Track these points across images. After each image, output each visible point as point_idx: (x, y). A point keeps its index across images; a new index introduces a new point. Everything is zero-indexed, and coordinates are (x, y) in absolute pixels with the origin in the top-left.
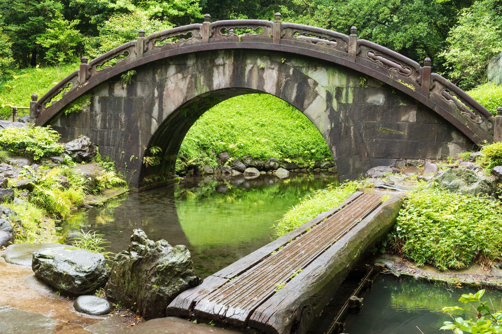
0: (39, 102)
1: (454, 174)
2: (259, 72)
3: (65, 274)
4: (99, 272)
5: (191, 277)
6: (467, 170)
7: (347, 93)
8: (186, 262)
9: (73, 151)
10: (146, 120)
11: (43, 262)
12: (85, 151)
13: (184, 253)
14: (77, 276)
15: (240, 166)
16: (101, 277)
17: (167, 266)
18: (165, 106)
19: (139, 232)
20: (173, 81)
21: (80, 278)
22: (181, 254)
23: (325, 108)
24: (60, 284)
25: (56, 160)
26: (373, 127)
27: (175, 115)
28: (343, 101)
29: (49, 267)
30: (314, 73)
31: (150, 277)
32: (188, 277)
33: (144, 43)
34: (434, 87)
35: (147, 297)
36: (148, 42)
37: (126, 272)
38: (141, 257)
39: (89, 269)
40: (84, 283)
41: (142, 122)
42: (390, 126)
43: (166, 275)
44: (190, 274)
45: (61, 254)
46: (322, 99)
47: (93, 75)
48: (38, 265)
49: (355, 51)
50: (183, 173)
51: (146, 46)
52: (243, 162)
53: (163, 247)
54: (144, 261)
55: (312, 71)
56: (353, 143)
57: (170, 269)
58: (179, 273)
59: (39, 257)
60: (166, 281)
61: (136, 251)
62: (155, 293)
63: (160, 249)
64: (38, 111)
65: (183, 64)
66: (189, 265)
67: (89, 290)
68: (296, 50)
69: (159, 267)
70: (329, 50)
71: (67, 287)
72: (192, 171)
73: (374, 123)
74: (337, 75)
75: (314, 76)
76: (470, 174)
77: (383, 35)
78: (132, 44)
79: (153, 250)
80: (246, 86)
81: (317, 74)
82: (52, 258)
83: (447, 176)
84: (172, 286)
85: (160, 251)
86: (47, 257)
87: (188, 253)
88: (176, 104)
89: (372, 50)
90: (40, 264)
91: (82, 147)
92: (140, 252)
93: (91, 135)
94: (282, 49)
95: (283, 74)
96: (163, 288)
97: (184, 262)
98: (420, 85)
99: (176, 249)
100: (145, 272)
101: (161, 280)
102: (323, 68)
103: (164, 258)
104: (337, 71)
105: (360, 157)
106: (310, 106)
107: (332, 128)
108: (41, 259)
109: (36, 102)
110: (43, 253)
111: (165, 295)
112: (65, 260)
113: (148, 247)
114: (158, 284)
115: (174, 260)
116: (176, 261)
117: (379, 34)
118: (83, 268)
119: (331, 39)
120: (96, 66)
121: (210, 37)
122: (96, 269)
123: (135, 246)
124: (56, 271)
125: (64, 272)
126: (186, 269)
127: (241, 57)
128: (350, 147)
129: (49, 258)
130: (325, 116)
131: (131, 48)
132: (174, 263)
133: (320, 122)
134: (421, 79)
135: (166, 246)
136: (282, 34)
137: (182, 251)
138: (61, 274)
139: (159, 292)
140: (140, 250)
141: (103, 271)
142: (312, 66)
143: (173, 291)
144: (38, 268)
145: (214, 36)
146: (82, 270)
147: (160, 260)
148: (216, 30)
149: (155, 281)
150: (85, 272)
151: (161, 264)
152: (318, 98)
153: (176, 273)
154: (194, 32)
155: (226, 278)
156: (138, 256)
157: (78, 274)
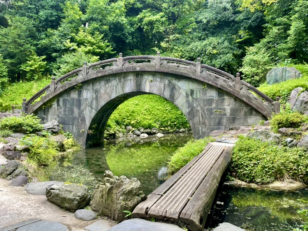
0: (27, 102)
1: (258, 133)
2: (149, 83)
3: (68, 198)
4: (86, 195)
5: (142, 195)
6: (265, 130)
7: (196, 92)
8: (139, 187)
9: (48, 129)
10: (89, 110)
11: (53, 192)
12: (55, 128)
13: (137, 182)
14: (75, 199)
15: (137, 133)
16: (87, 199)
17: (129, 190)
18: (99, 102)
19: (109, 172)
20: (103, 89)
21: (77, 200)
22: (136, 183)
23: (185, 101)
24: (65, 204)
25: (39, 134)
26: (211, 110)
27: (104, 107)
28: (195, 97)
29: (57, 195)
30: (179, 82)
31: (119, 197)
32: (140, 195)
33: (87, 69)
34: (242, 88)
35: (118, 208)
36: (89, 68)
37: (104, 195)
38: (112, 186)
39: (81, 194)
40: (79, 203)
41: (87, 111)
42: (220, 109)
43: (128, 195)
44: (141, 194)
45: (63, 187)
46: (183, 96)
47: (58, 87)
48: (50, 194)
49: (200, 70)
50: (108, 138)
51: (88, 70)
52: (139, 131)
53: (124, 180)
54: (115, 188)
55: (177, 82)
56: (201, 118)
57: (130, 192)
58: (136, 193)
59: (51, 189)
60: (129, 198)
61: (108, 183)
62: (123, 205)
63: (123, 180)
64: (27, 107)
65: (108, 80)
66: (140, 189)
67: (81, 207)
68: (169, 71)
69: (124, 191)
70: (186, 70)
71: (69, 205)
72: (112, 136)
73: (212, 108)
74: (191, 83)
75: (179, 84)
76: (267, 133)
77: (209, 61)
78: (80, 70)
79: (119, 181)
80: (143, 91)
81: (180, 83)
82: (58, 190)
83: (255, 134)
84: (133, 201)
85: (122, 182)
86: (55, 189)
87: (139, 182)
88: (106, 101)
89: (209, 70)
90: (51, 193)
91: (53, 126)
92: (111, 183)
93: (58, 119)
94: (161, 70)
95: (162, 83)
96: (127, 202)
97: (138, 187)
98: (235, 87)
99: (132, 180)
100: (116, 194)
101: (126, 198)
102: (183, 80)
103: (126, 186)
104: (191, 81)
105: (205, 125)
106: (177, 100)
107: (189, 111)
108: (51, 191)
109: (26, 102)
110: (53, 187)
111: (129, 206)
112: (66, 190)
113: (116, 180)
114: (124, 201)
115: (132, 186)
116: (134, 187)
117: (206, 60)
118: (78, 194)
119: (187, 65)
120: (60, 81)
121: (123, 65)
122: (85, 194)
123: (108, 180)
124: (62, 196)
125: (67, 197)
126: (139, 191)
127: (140, 75)
128: (200, 121)
129: (56, 190)
130: (186, 105)
131: (79, 72)
132: (132, 188)
133: (183, 108)
134: (235, 84)
135: (125, 179)
136: (161, 63)
137: (136, 181)
138: (65, 198)
139: (125, 205)
140: (111, 182)
141: (88, 195)
142: (177, 79)
143: (134, 204)
144: (50, 195)
145: (125, 65)
146: (77, 195)
147: (124, 187)
148: (126, 62)
149: (122, 199)
150: (79, 196)
151: (125, 189)
152: (181, 95)
153: (134, 193)
154: (114, 63)
155: (159, 195)
156: (110, 185)
157: (75, 197)
